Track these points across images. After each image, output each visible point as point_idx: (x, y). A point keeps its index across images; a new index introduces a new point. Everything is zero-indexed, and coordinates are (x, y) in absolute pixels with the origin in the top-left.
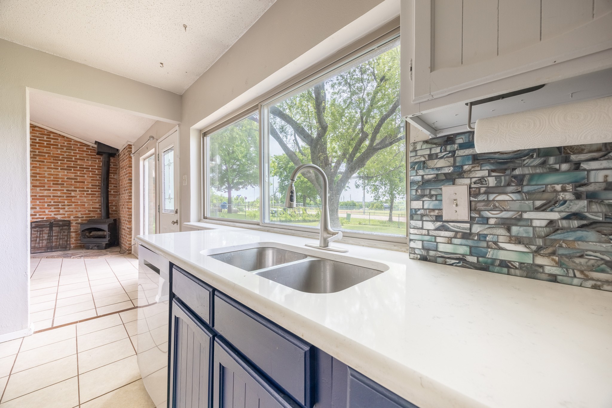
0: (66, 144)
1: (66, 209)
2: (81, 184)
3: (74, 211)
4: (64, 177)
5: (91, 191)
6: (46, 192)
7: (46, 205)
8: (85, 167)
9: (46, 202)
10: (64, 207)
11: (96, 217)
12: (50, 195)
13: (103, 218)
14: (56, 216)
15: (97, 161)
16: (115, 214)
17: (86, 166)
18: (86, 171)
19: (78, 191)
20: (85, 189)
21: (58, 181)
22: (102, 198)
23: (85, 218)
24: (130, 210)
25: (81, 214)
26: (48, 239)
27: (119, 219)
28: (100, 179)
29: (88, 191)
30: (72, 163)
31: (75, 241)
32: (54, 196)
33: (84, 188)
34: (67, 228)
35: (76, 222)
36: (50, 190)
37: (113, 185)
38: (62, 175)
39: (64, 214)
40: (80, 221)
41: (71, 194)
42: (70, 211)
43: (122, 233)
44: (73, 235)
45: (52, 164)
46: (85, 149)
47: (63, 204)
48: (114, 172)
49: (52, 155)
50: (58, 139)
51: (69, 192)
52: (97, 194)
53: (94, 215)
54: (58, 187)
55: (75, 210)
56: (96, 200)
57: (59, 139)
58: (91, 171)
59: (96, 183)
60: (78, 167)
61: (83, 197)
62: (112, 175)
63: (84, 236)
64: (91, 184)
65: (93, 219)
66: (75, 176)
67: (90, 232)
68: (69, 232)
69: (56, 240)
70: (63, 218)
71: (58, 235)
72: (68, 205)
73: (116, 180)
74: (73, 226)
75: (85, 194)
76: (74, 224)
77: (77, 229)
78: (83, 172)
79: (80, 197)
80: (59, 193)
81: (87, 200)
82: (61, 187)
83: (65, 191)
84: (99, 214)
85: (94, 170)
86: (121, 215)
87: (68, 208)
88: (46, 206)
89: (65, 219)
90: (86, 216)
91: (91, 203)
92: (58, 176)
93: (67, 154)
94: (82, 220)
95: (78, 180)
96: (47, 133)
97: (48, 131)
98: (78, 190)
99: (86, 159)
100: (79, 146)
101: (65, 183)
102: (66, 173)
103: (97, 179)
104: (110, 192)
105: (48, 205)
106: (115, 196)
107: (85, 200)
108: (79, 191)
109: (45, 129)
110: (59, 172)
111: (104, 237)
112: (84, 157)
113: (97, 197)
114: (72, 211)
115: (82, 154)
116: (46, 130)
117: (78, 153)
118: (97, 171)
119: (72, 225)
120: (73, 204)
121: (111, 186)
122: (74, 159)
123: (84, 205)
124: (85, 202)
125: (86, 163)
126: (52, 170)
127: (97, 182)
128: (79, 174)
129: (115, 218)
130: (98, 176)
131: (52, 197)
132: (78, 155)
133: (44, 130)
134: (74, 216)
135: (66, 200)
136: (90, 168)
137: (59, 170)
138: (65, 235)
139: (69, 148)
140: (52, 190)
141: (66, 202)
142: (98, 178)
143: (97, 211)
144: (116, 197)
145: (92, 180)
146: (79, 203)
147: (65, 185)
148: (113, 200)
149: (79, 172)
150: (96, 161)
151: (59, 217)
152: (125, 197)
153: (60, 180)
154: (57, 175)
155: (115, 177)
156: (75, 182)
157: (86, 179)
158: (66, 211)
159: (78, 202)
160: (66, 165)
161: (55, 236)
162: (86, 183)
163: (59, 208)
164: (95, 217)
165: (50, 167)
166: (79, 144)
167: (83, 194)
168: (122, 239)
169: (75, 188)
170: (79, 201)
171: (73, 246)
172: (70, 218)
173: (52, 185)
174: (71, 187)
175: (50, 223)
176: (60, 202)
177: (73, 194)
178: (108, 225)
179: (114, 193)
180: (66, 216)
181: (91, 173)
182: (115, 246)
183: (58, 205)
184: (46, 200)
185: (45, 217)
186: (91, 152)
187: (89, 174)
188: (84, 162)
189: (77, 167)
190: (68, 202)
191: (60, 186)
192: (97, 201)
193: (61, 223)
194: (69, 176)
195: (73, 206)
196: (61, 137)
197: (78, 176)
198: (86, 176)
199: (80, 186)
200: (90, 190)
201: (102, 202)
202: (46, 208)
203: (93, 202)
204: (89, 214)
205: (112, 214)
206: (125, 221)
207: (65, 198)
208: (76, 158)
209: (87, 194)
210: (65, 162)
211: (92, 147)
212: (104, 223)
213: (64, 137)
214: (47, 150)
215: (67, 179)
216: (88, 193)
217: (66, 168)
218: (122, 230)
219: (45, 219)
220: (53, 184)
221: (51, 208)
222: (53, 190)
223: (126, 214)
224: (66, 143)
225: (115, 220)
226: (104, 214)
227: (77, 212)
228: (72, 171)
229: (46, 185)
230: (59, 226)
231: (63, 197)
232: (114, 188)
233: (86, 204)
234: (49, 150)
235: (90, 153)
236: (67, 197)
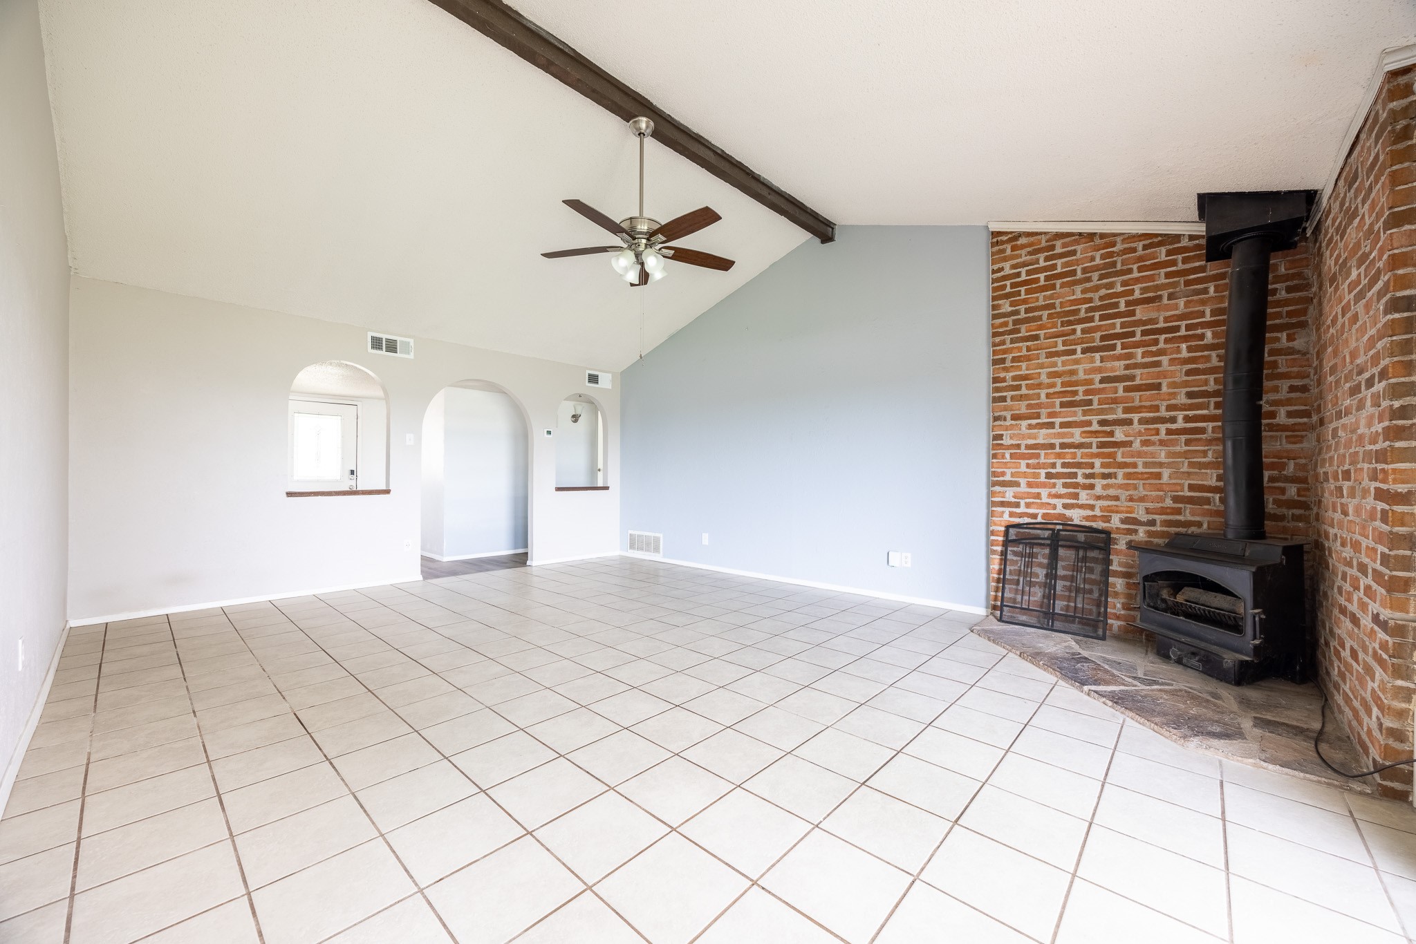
0: (1098, 261)
1: (1098, 490)
2: (1148, 393)
3: (1123, 498)
4: (1091, 376)
5: (1187, 419)
6: (1044, 431)
7: (1043, 472)
8: (1161, 325)
9: (1043, 466)
10: (1092, 481)
11: (1205, 526)
12: (1053, 441)
13: (1230, 535)
14: (1068, 513)
15: (1212, 290)
16: (1297, 518)
17: (1166, 320)
18: (1166, 341)
19: (1136, 421)
20: (1164, 413)
21: (1075, 393)
22: (1229, 444)
23: (1161, 526)
24: (1399, 509)
25: (1148, 511)
26: (1045, 585)
27: (1319, 546)
28: (1222, 364)
29: (1173, 420)
30: (1118, 321)
31: (1124, 609)
32: (1063, 446)
33: (1158, 411)
34: (1101, 556)
35: (1129, 537)
36: (1051, 425)
37: (1285, 385)
38: (1086, 372)
39: (1092, 507)
40: (1141, 535)
41: (1111, 434)
42: (1108, 498)
43: (1337, 631)
44: (1118, 586)
45: (1060, 340)
46: (1163, 257)
47: (1088, 471)
48: (1294, 320)
49: (1059, 310)
50: (1074, 253)
51: (1108, 429)
52: (1210, 430)
53: (1197, 519)
54: (1075, 414)
55: (1128, 493)
56: (1205, 453)
57: (1079, 248)
58: (1185, 339)
59: (1206, 382)
60: (1138, 330)
61: (1153, 444)
62: (1284, 336)
63: (1155, 603)
64: (1184, 390)
65: (1192, 535)
66: (1127, 367)
67: (1176, 589)
68: (1106, 573)
69: (1067, 594)
70: (1087, 518)
71: (1073, 576)
72: (1105, 476)
73: (1304, 354)
74: (1118, 552)
75: (1163, 432)
76: (1121, 545)
77: (1132, 567)
78: (1154, 349)
79: (1145, 443)
80: (1077, 435)
81: (1170, 454)
82: (1085, 413)
83: (1095, 427)
84: (1217, 513)
85: (1199, 331)
86: (1332, 531)
87: (1105, 487)
88: (1043, 479)
89: (1094, 525)
90: (1164, 517)
91: (1185, 469)
92: (1074, 378)
93: (1103, 292)
94: (1149, 534)
95: (1138, 382)
96: (1048, 244)
97: (1048, 237)
98: (1136, 417)
99: (1165, 294)
100: (1140, 252)
101: (1095, 399)
102: (1098, 363)
103: (1208, 365)
104: (1273, 415)
105: (1049, 476)
106: (1296, 434)
107: (1162, 457)
108: (1141, 421)
109: (1041, 234)
110: (1077, 362)
111: (1233, 625)
112: (1157, 288)
113: (1210, 442)
114: (1117, 498)
115: (1151, 278)
116: (1045, 233)
117: (1137, 281)
118: (1209, 334)
119: (1116, 547)
120: (1120, 473)
121: (1276, 389)
122: (1122, 308)
123: (1158, 476)
124: (1161, 465)
125: (1167, 308)
126: (1059, 360)
127: (1211, 378)
128: (1139, 359)
129: (1298, 540)
130: (1214, 354)
131: (1058, 447)
132: (1137, 288)
133: (1039, 237)
134: (1123, 516)
135: (1098, 455)
136: (1183, 324)
137: (1079, 355)
138: (1093, 582)
139: (1108, 270)
140: (1057, 426)
141: (1097, 462)
142: (1215, 362)
143: (1208, 501)
144: (1302, 437)
145: (1188, 373)
146: (1140, 469)
147: (1095, 406)
148: (1288, 451)
149: (1140, 351)
150: (1205, 291)
151: (1077, 516)
152: (1353, 431)
153: (1081, 389)
154: (1073, 373)
155: (1298, 344)
156: (1126, 389)
157: (1164, 375)
158: (1099, 498)
159: (1135, 465)
160: (1098, 335)
161: (1064, 578)
162: (1164, 389)
163: (1076, 486)
164: (1199, 524)
165: (1054, 350)
166: (1140, 245)
167: (1154, 432)
168: (1336, 663)
169: (1126, 410)
170: (1140, 462)
171: (1119, 627)
172: (1109, 521)
173: (1058, 409)
174: (1113, 411)
175: (1052, 534)
176: (1079, 465)
177: (1119, 435)
178: (1255, 574)
179: (1292, 421)
180: (1098, 512)
181: (1184, 346)
182: (1293, 680)
183: (1075, 475)
184: (1042, 460)
185: (1041, 512)
186: (1185, 261)
187: (1178, 350)
188: (1159, 310)
189: (1133, 334)
190: (1103, 465)
191: (1079, 410)
192: (1210, 458)
193: (1081, 537)
194: (1106, 370)
195: (1120, 480)
196: (1084, 240)
197: (1136, 366)
198: (1165, 360)
199: (1143, 404)
200: (1180, 415)
201: (1230, 461)
202: (1043, 485)
203: (1191, 465)
204: (1178, 511)
205: (1282, 518)
206: (1354, 572)
207: (1094, 450)
208: (1131, 298)
209: (1169, 432)
210: (1097, 323)
211: (1192, 238)
212: (1237, 560)
213: (1091, 236)
214: (1045, 298)
215: (1101, 382)
216: (1174, 426)
217: (1097, 343)
218: (1336, 611)
219: (1039, 519)
220: (1063, 405)
221: (1054, 486)
222: (1063, 425)
223: (1364, 527)
224: (1098, 255)
225: (1295, 553)
226: (1235, 517)
227: (1131, 499)
228: (1119, 351)
229: (1044, 412)
230: (1077, 548)
231: (1089, 446)
232: (1293, 395)
233: (1166, 473)
234: (1051, 297)
235: (1181, 266)
236: (1102, 445)
